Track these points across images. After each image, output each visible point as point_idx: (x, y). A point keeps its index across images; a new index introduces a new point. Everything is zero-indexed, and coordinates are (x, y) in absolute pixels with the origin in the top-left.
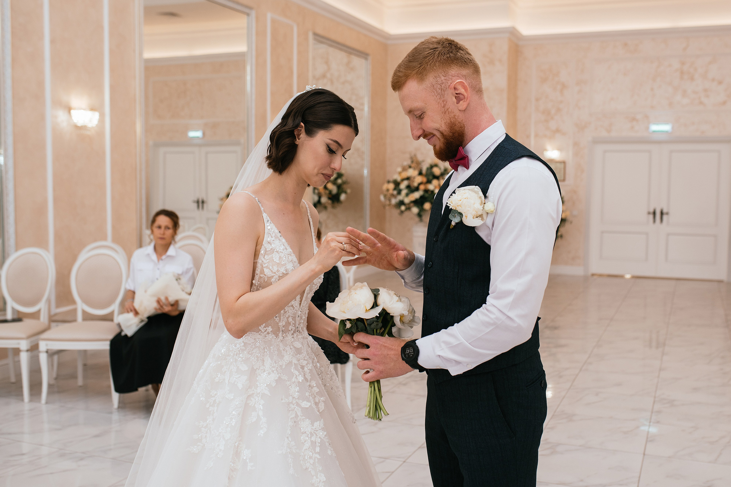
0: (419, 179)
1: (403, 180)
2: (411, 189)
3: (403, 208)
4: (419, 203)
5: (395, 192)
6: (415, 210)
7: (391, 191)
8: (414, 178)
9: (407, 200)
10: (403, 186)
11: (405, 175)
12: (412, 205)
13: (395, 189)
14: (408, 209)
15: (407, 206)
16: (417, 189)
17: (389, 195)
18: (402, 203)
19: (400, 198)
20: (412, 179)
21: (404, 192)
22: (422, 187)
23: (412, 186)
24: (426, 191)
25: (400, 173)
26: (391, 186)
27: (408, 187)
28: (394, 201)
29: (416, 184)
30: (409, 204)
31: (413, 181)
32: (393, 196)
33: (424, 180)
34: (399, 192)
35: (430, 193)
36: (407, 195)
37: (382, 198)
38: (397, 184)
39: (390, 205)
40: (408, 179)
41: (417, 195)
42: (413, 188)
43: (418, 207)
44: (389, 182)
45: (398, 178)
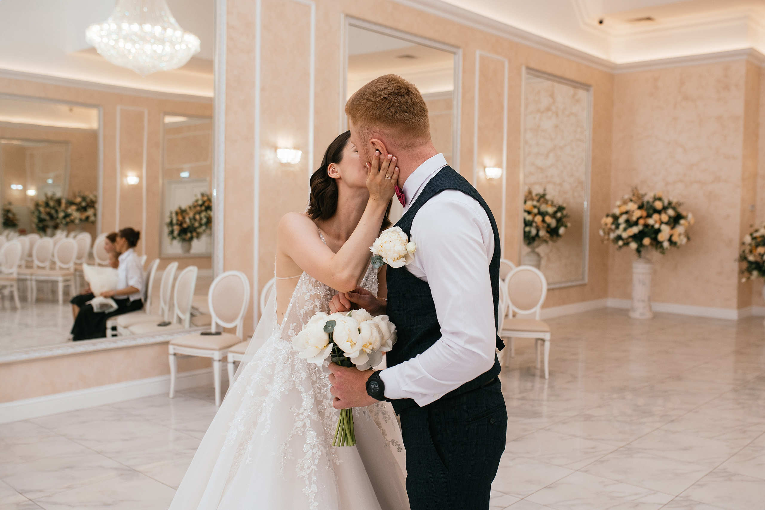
0: (638, 214)
1: (622, 214)
2: (630, 224)
3: (621, 243)
4: (638, 238)
5: (613, 227)
6: (633, 245)
7: (609, 226)
8: (633, 212)
9: (625, 235)
10: (622, 220)
11: (624, 208)
12: (630, 240)
13: (613, 223)
14: (626, 244)
15: (625, 241)
16: (636, 223)
17: (607, 230)
18: (619, 238)
19: (619, 232)
20: (631, 213)
21: (622, 227)
22: (641, 222)
23: (631, 220)
24: (646, 226)
25: (619, 207)
26: (610, 220)
27: (627, 221)
28: (612, 236)
29: (634, 218)
30: (627, 239)
31: (632, 215)
32: (611, 230)
33: (644, 214)
34: (618, 226)
35: (650, 228)
36: (625, 230)
37: (601, 233)
38: (616, 218)
39: (608, 239)
40: (627, 212)
41: (635, 230)
42: (632, 223)
43: (637, 242)
44: (608, 216)
45: (617, 212)
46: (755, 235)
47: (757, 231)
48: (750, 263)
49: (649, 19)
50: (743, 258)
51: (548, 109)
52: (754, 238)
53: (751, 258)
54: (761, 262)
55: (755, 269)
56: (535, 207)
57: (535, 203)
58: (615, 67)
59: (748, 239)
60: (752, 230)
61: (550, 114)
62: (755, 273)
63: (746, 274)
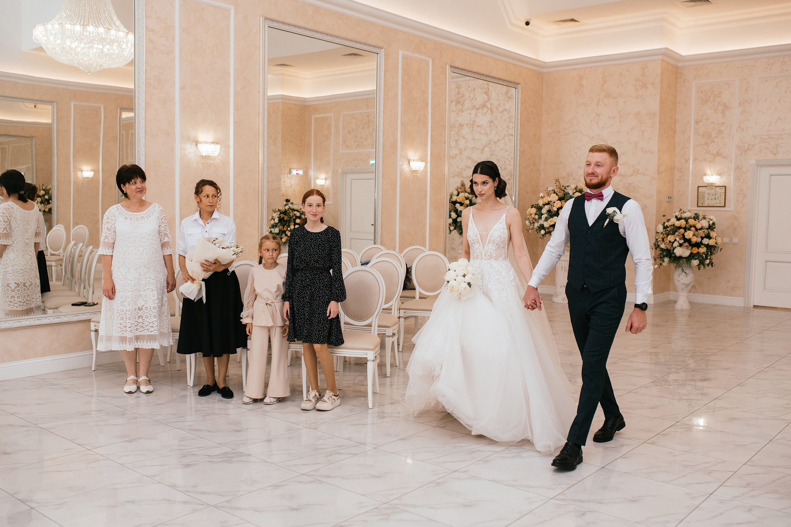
0: (558, 204)
1: (544, 205)
2: (551, 214)
3: (543, 232)
5: (537, 217)
7: (533, 216)
8: (554, 203)
9: (546, 225)
10: (544, 211)
11: (546, 200)
13: (536, 214)
17: (532, 219)
18: (542, 227)
19: (541, 222)
20: (552, 203)
21: (544, 217)
23: (552, 210)
25: (543, 198)
26: (534, 210)
27: (549, 211)
28: (536, 225)
29: (555, 209)
30: (548, 228)
31: (552, 206)
32: (535, 220)
34: (541, 216)
36: (546, 219)
38: (539, 209)
40: (548, 204)
44: (532, 206)
45: (541, 203)
46: (666, 224)
47: (668, 220)
48: (662, 250)
49: (572, 20)
50: (656, 246)
51: (484, 106)
52: (665, 228)
53: (663, 246)
54: (672, 249)
55: (666, 256)
56: (467, 198)
57: (467, 195)
58: (544, 65)
59: (660, 228)
60: (665, 219)
61: (485, 110)
62: (666, 260)
63: (658, 261)
